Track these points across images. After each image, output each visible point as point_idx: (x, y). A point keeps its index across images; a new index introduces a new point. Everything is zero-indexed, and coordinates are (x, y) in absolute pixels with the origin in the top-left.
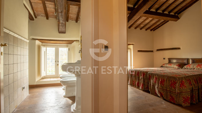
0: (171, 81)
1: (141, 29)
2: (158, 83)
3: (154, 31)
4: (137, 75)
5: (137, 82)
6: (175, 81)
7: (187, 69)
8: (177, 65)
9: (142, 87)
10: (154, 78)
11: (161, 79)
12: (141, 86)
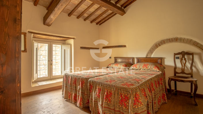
0: (121, 95)
1: (85, 20)
2: (101, 98)
3: (100, 25)
4: (74, 84)
5: (73, 95)
6: (126, 94)
7: (134, 70)
8: (123, 66)
9: (80, 104)
10: (97, 89)
11: (107, 91)
12: (79, 102)
